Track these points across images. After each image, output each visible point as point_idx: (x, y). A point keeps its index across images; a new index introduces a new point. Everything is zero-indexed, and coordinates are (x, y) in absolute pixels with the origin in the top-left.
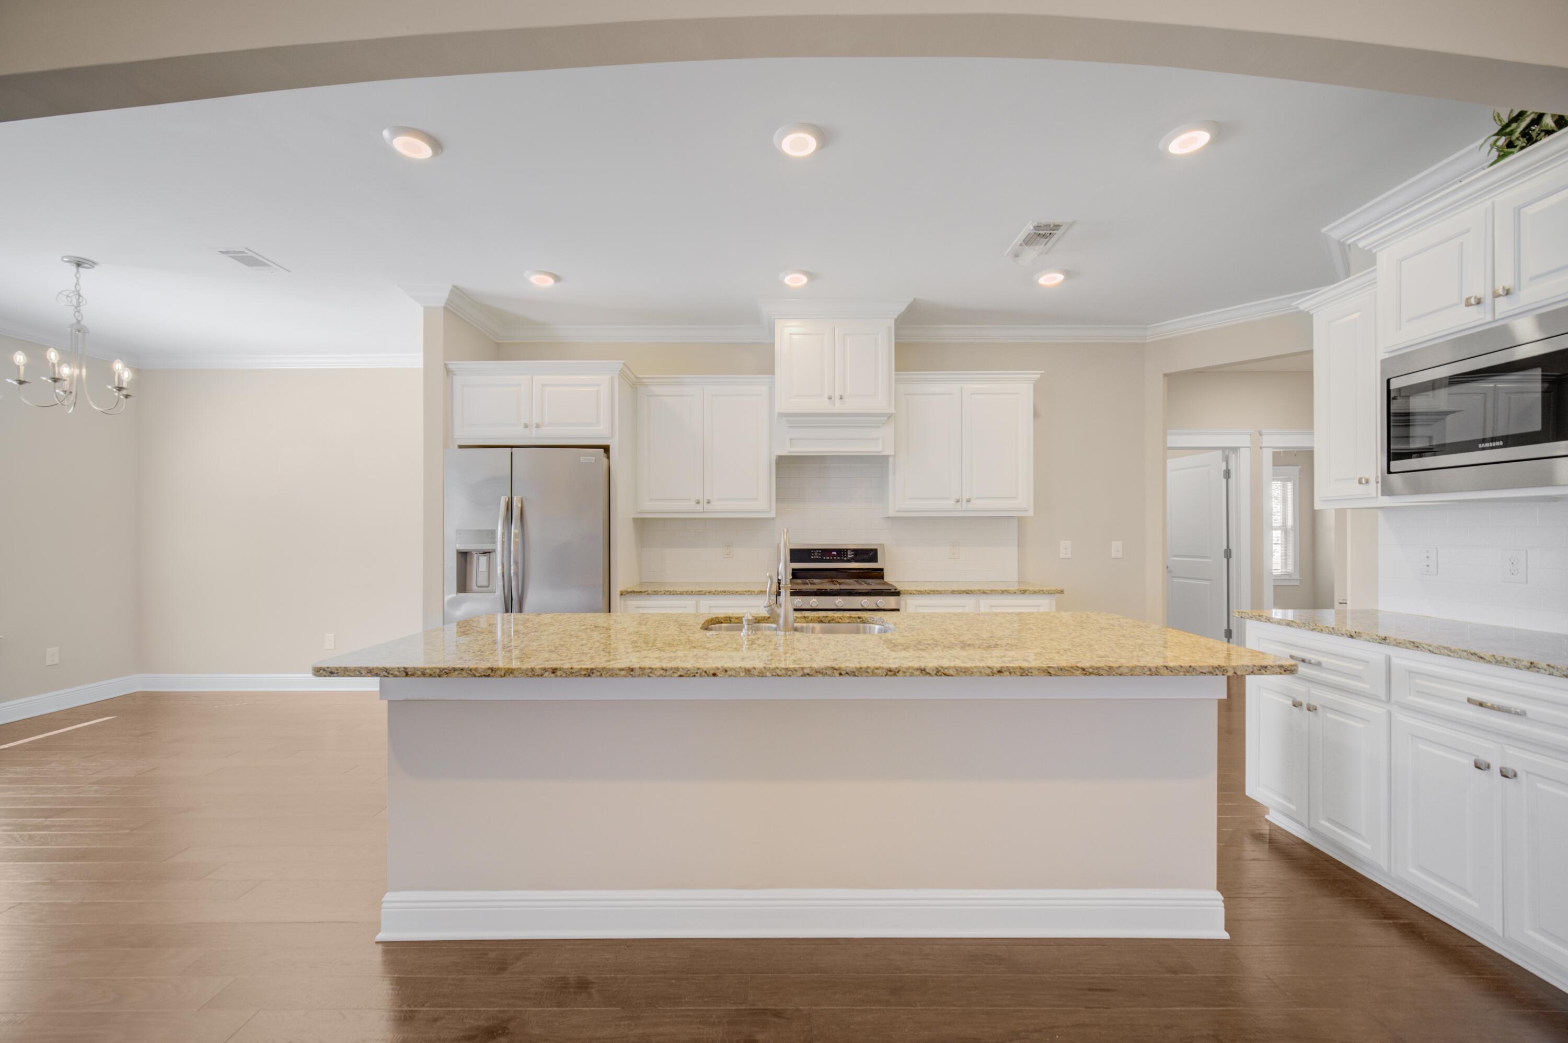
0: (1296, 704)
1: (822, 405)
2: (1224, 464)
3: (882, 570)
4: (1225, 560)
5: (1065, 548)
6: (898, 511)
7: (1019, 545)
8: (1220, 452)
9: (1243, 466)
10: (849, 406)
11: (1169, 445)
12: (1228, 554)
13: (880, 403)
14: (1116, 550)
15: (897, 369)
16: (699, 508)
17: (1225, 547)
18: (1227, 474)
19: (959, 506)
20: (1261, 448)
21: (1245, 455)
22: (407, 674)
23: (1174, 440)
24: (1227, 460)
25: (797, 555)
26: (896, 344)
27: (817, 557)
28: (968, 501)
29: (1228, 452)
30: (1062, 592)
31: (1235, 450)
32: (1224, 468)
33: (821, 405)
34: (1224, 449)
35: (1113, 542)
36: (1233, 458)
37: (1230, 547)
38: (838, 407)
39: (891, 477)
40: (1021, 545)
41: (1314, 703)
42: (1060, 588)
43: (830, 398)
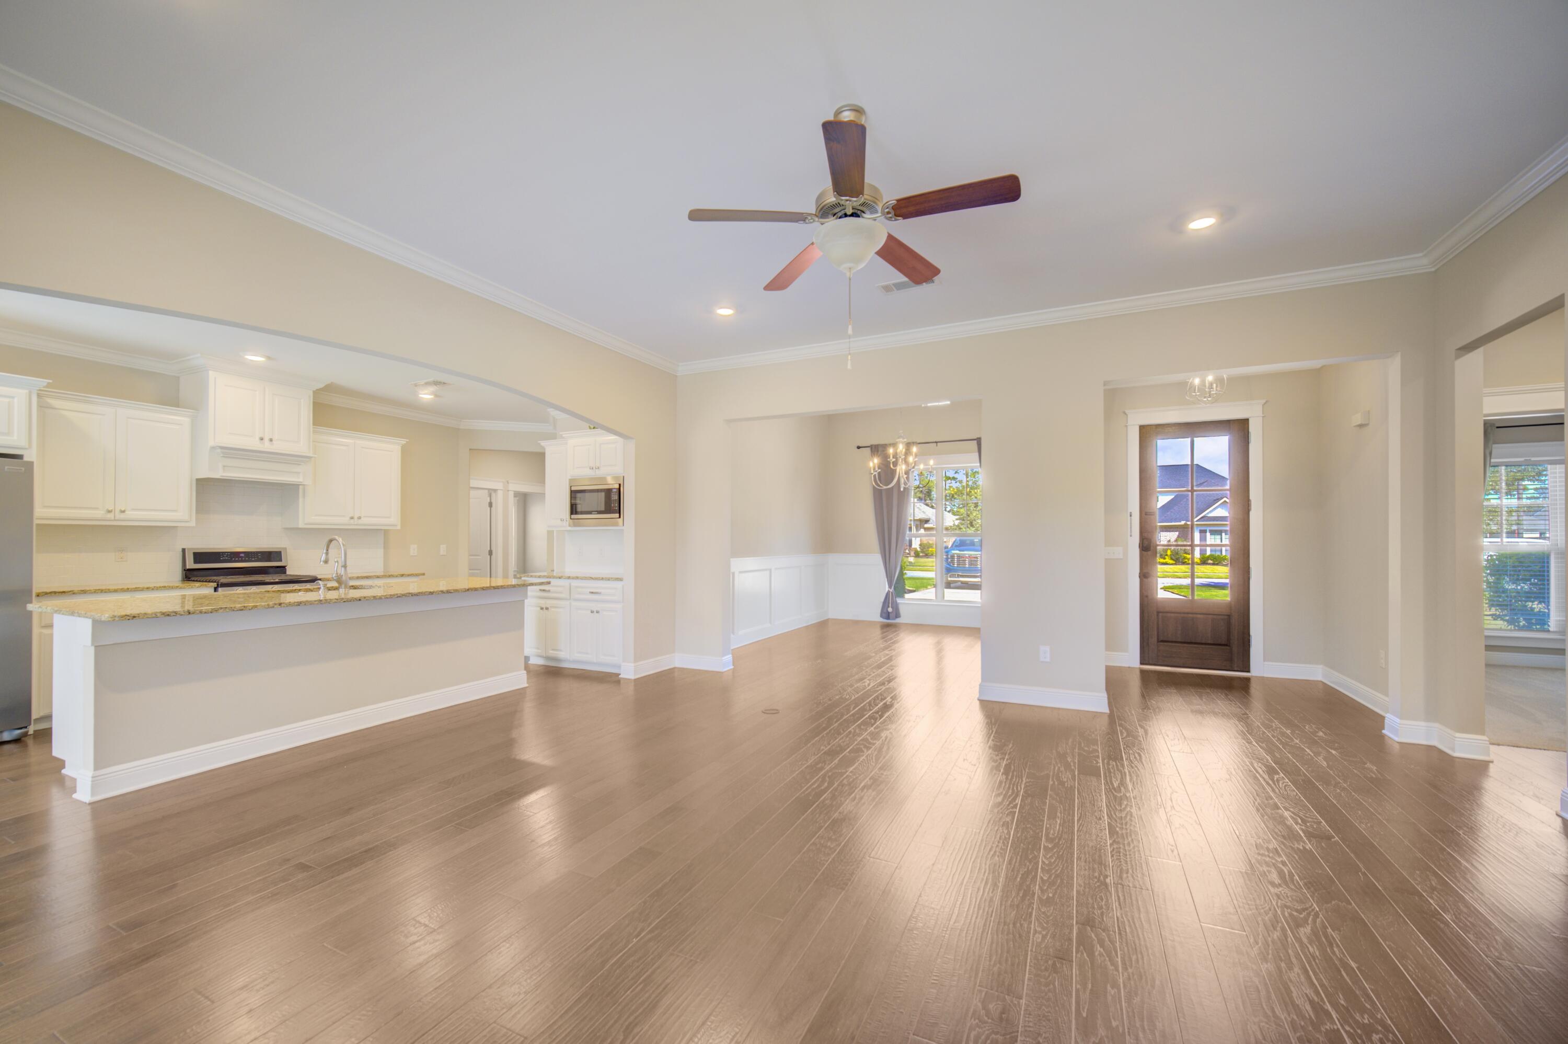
0: (542, 609)
1: (254, 444)
2: (489, 499)
3: (284, 567)
4: (489, 557)
5: (413, 550)
6: (306, 524)
7: (384, 548)
8: (487, 491)
9: (499, 499)
10: (278, 447)
11: (471, 486)
12: (491, 553)
13: (301, 447)
14: (443, 549)
15: (314, 424)
16: (111, 516)
17: (489, 549)
18: (490, 505)
19: (352, 521)
20: (508, 491)
21: (500, 493)
22: (189, 613)
23: (473, 483)
24: (490, 496)
25: (200, 557)
26: (314, 403)
27: (227, 558)
28: (359, 518)
29: (491, 492)
30: (424, 574)
31: (495, 491)
32: (489, 501)
33: (252, 443)
34: (489, 490)
35: (441, 546)
36: (493, 495)
37: (492, 549)
38: (266, 446)
39: (301, 500)
40: (386, 547)
41: (548, 606)
42: (422, 572)
43: (262, 439)
